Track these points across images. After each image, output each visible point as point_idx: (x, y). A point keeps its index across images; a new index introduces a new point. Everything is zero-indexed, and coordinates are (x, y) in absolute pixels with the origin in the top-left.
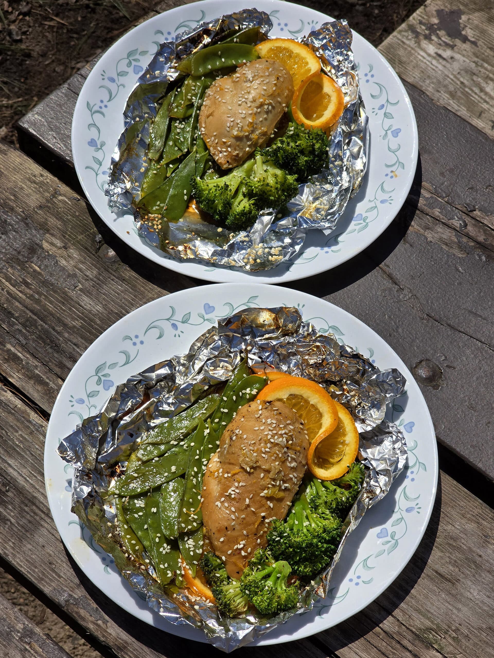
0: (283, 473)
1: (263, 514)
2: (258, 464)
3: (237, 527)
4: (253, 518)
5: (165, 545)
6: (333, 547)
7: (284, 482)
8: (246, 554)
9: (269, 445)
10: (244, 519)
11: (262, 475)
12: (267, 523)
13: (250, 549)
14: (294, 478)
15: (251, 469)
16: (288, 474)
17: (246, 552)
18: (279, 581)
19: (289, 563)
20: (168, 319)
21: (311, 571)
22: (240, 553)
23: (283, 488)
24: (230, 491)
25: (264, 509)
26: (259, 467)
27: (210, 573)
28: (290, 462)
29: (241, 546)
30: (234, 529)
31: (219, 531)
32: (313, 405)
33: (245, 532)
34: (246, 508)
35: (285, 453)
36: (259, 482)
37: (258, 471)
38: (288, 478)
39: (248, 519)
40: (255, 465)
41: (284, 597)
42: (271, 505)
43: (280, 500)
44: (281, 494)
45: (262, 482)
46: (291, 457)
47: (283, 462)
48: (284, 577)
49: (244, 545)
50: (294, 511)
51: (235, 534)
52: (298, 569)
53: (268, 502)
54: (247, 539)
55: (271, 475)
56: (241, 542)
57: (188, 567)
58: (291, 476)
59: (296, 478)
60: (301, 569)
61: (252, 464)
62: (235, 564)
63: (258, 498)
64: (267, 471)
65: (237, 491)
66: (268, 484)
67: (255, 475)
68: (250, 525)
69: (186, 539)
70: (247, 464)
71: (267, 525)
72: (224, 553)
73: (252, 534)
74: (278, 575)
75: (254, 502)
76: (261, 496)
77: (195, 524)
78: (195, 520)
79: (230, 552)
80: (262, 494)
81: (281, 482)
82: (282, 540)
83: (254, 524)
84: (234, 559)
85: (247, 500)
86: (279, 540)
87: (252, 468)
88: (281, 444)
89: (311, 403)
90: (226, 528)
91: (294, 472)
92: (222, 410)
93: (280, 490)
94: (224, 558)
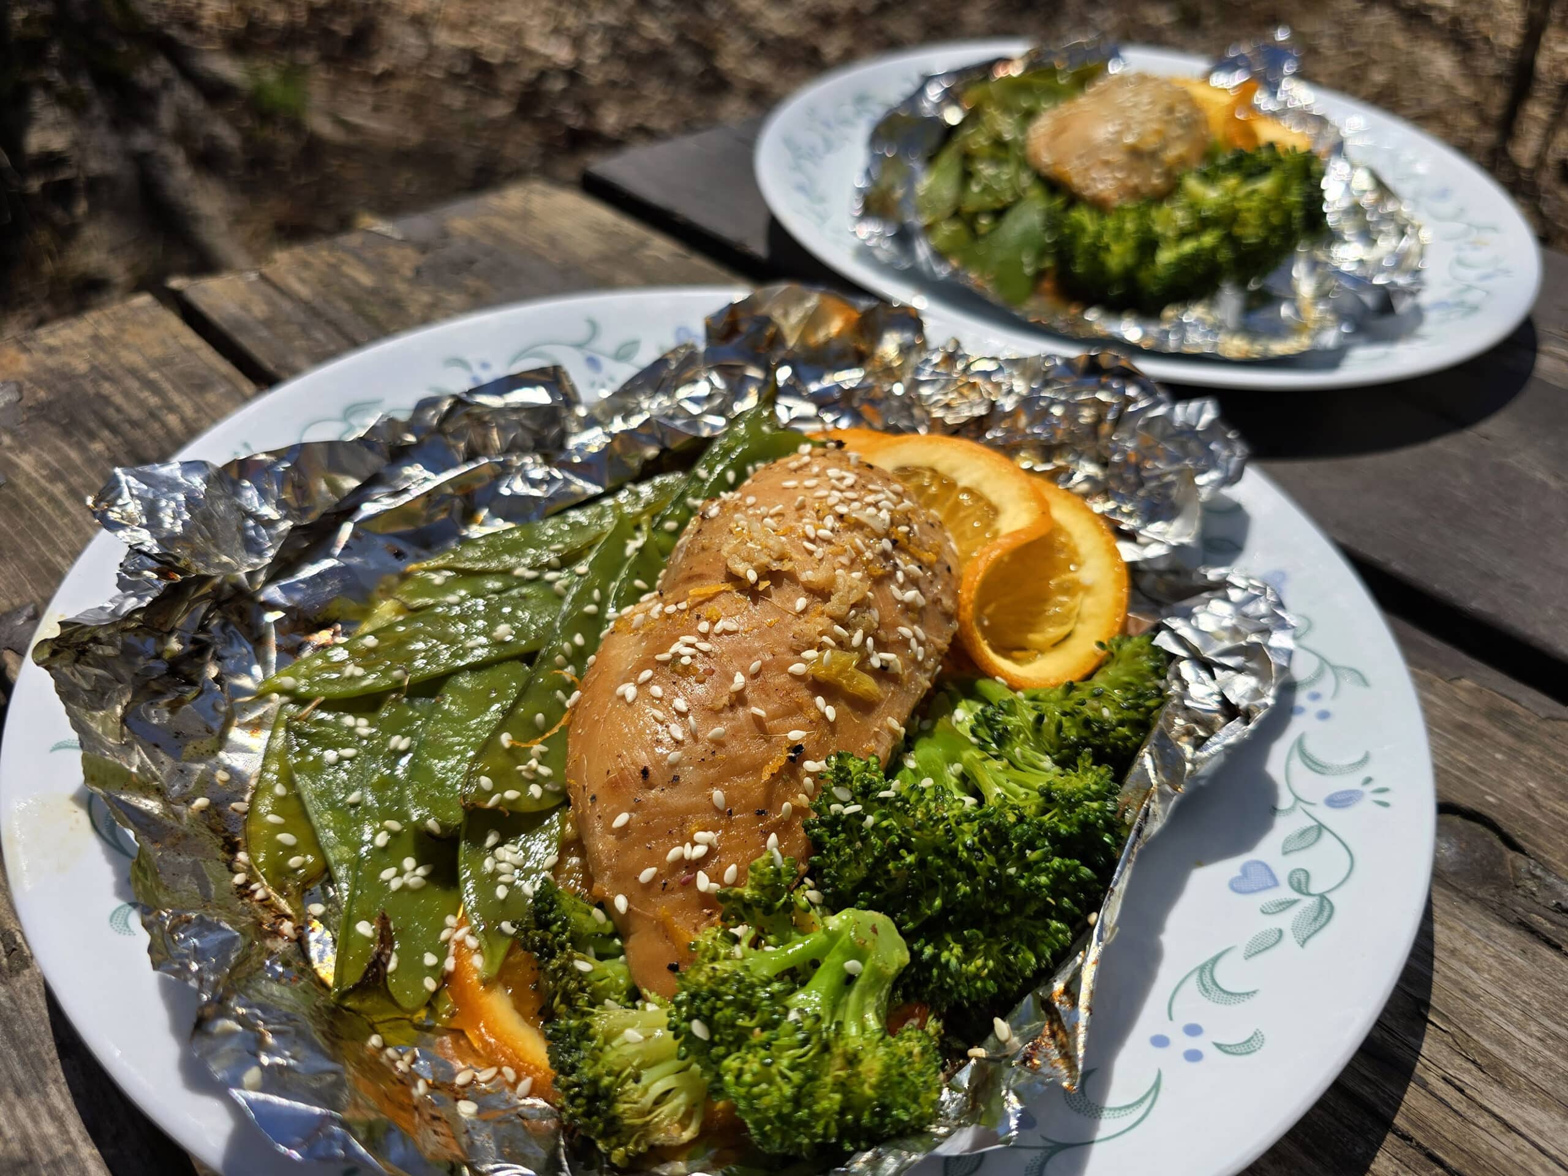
0: (875, 614)
1: (796, 735)
2: (787, 566)
3: (689, 774)
4: (756, 748)
5: (409, 863)
6: (1086, 871)
7: (881, 646)
8: (715, 886)
9: (830, 521)
10: (719, 743)
11: (801, 603)
12: (809, 774)
13: (733, 868)
14: (913, 642)
15: (761, 578)
16: (895, 625)
17: (716, 877)
18: (854, 996)
19: (899, 926)
20: (579, 346)
21: (992, 975)
22: (691, 883)
23: (875, 662)
24: (677, 647)
25: (800, 720)
26: (792, 577)
27: (552, 955)
28: (902, 587)
29: (700, 851)
30: (676, 779)
31: (615, 786)
32: (967, 490)
33: (718, 795)
34: (732, 707)
35: (885, 555)
36: (788, 626)
37: (787, 588)
38: (892, 637)
39: (735, 747)
40: (775, 566)
41: (873, 1065)
42: (830, 712)
43: (864, 706)
44: (867, 685)
45: (799, 626)
46: (906, 574)
47: (879, 581)
48: (878, 977)
49: (711, 852)
50: (911, 764)
51: (676, 799)
52: (936, 957)
53: (820, 701)
54: (726, 829)
55: (834, 605)
56: (699, 836)
57: (472, 942)
58: (905, 631)
59: (920, 643)
60: (952, 955)
61: (765, 560)
62: (665, 930)
63: (782, 679)
64: (821, 593)
65: (705, 646)
66: (822, 634)
67: (774, 599)
68: (742, 772)
69: (491, 840)
70: (748, 560)
71: (808, 781)
72: (625, 879)
73: (745, 809)
74: (852, 965)
75: (763, 689)
76: (792, 675)
77: (535, 790)
78: (538, 779)
79: (647, 874)
80: (798, 668)
81: (870, 641)
82: (870, 820)
83: (756, 769)
84: (661, 907)
85: (739, 680)
86: (860, 817)
87: (766, 573)
88: (873, 523)
89: (963, 483)
90: (645, 772)
91: (914, 622)
92: (690, 501)
93: (863, 665)
94: (621, 903)
